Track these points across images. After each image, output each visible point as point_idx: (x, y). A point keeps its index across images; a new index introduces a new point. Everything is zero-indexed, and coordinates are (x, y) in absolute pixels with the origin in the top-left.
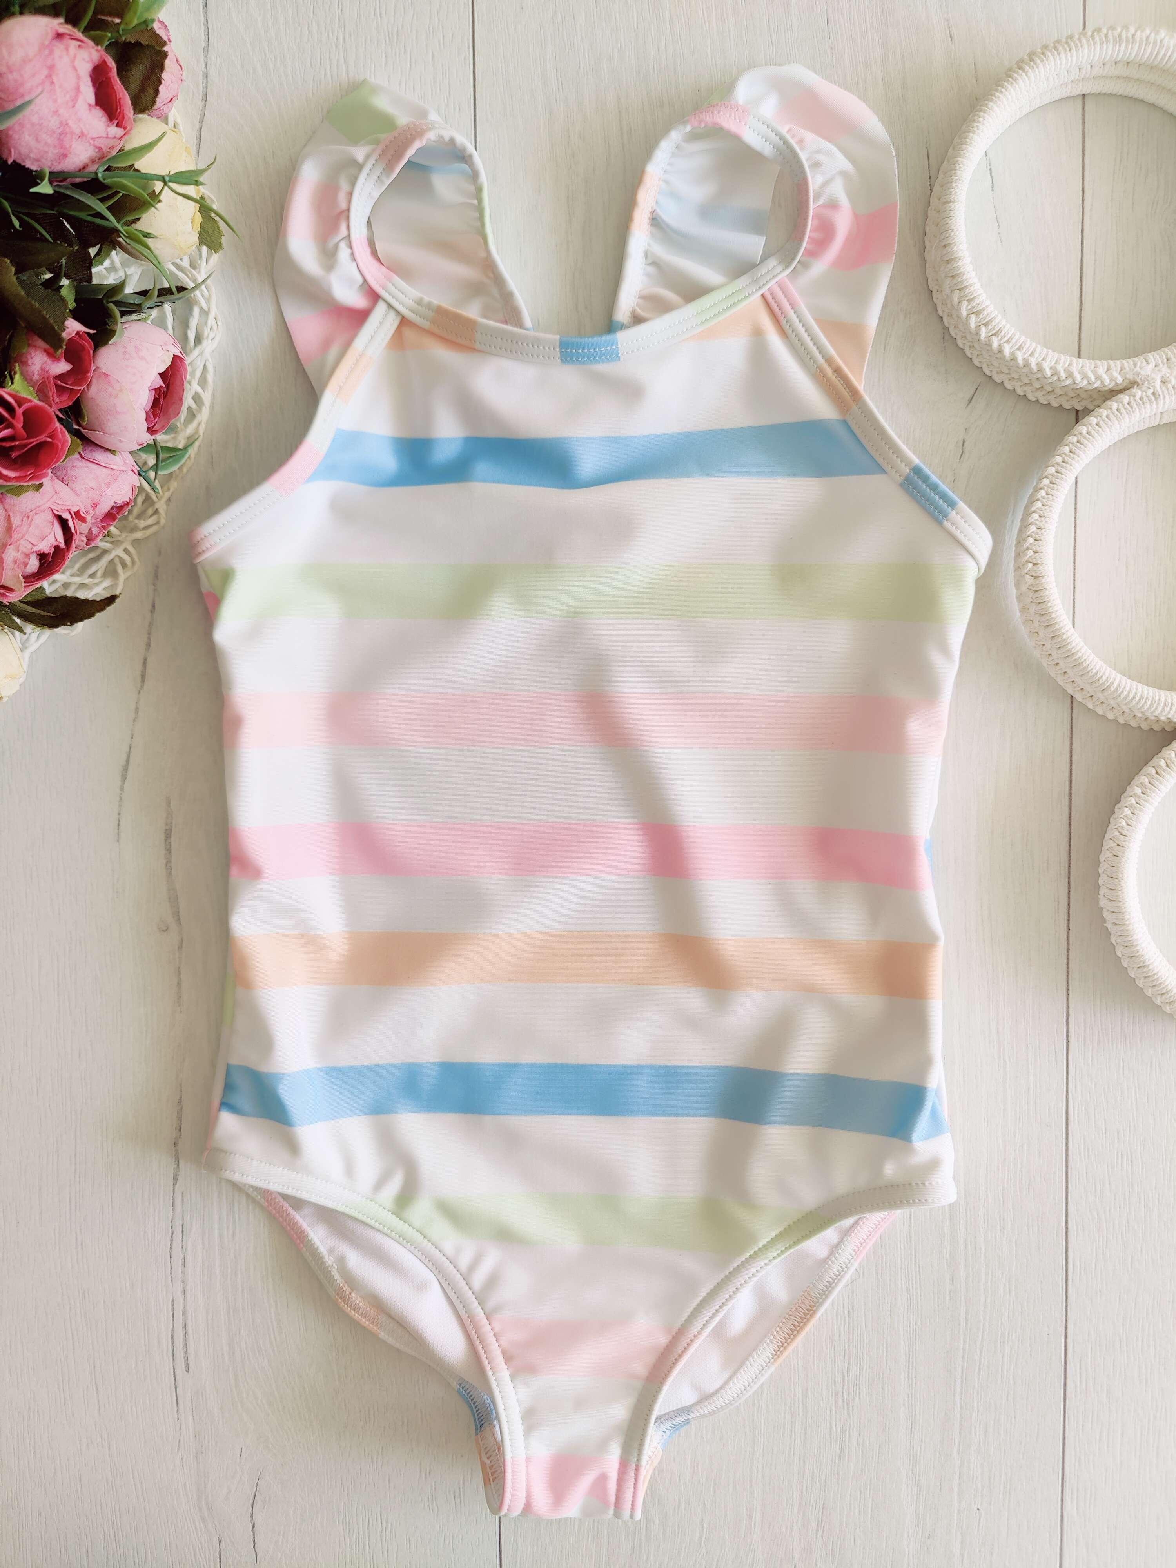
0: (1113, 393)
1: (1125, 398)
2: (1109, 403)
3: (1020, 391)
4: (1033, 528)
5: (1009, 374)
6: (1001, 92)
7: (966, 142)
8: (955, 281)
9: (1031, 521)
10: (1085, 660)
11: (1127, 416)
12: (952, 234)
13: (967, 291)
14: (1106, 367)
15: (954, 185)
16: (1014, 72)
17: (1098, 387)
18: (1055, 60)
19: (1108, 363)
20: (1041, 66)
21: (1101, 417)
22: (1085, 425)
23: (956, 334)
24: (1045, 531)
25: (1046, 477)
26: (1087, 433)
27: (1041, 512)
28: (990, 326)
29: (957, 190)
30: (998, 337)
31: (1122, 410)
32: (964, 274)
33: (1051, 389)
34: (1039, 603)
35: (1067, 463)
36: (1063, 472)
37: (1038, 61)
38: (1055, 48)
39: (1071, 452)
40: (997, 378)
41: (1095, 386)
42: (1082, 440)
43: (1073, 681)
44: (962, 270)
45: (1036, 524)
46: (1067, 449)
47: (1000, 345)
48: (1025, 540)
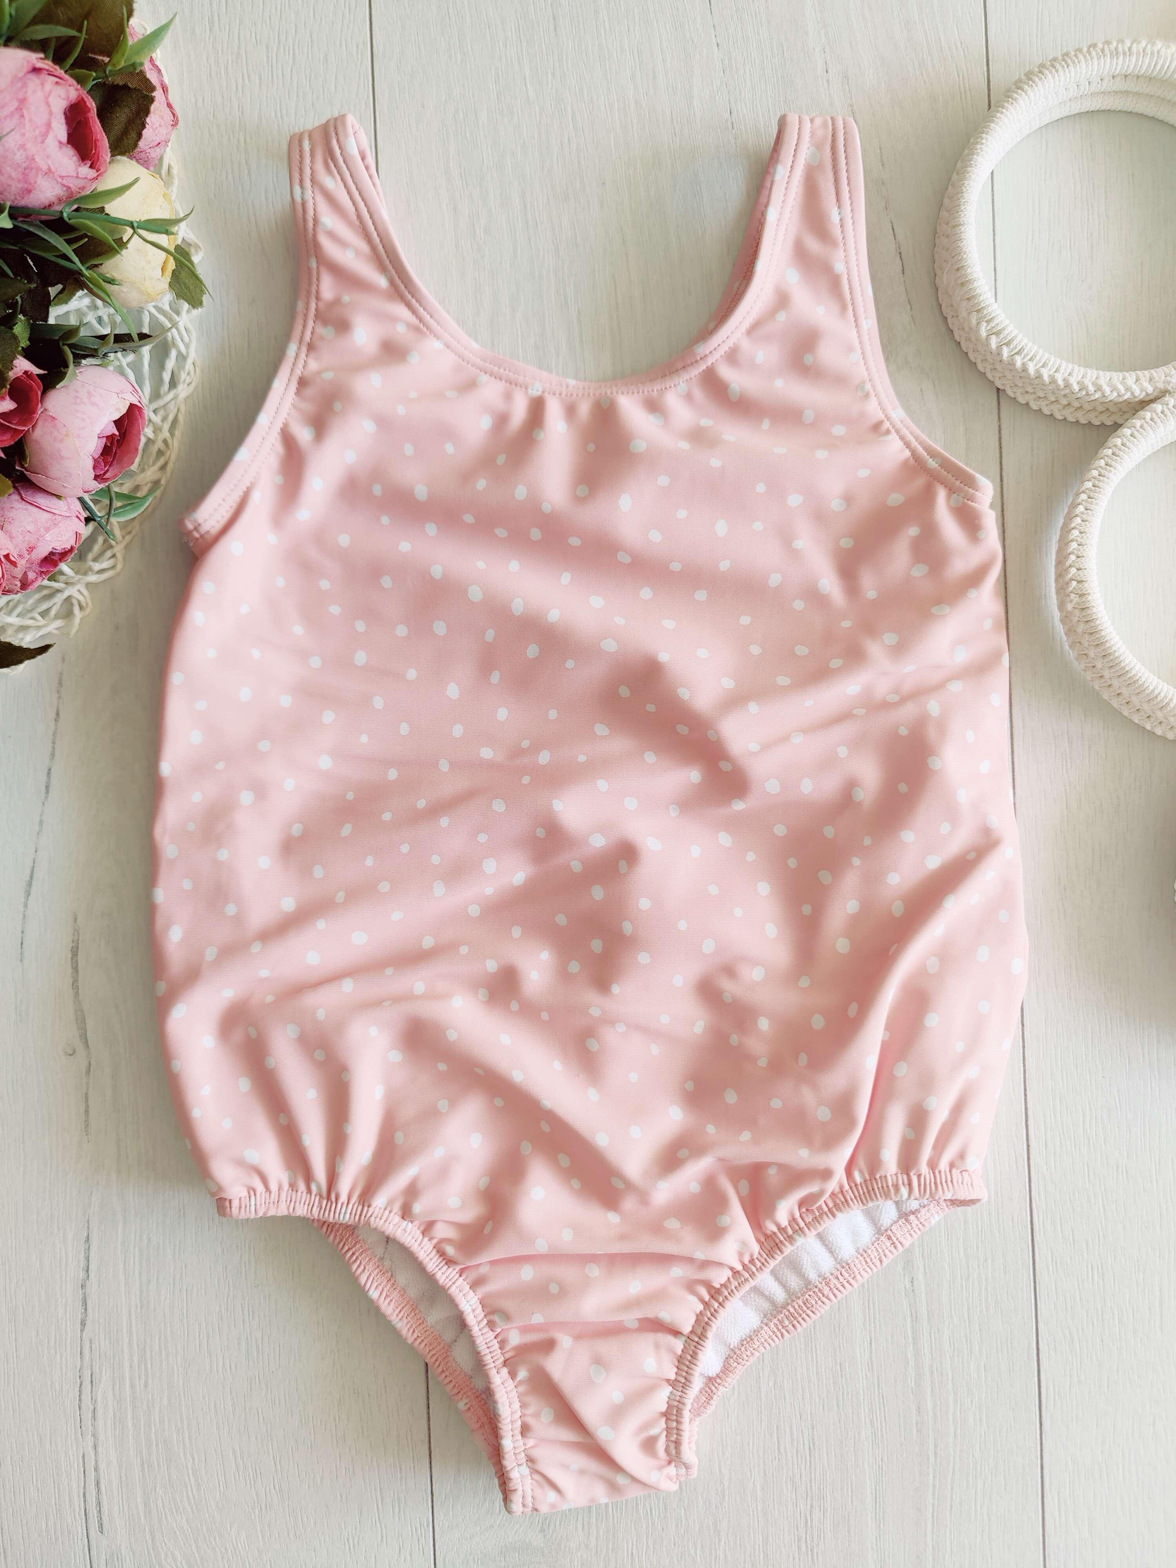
0: (1144, 403)
1: (1158, 407)
2: (1141, 413)
3: (1046, 411)
4: (1074, 545)
5: (1034, 393)
6: (1002, 113)
7: (971, 164)
8: (971, 303)
9: (1071, 537)
10: (1140, 677)
11: (1161, 424)
12: (965, 256)
13: (985, 312)
14: (1134, 378)
15: (962, 208)
16: (1014, 92)
17: (1128, 398)
18: (1054, 78)
19: (1137, 374)
20: (1040, 84)
21: (1135, 427)
22: (1119, 437)
23: (976, 358)
24: (1087, 547)
25: (1083, 492)
26: (1122, 445)
27: (1081, 528)
28: (1012, 345)
29: (966, 213)
30: (1021, 355)
31: (1156, 419)
32: (980, 295)
33: (1079, 405)
34: (1087, 622)
35: (1104, 476)
36: (1101, 486)
37: (1037, 80)
38: (1053, 66)
39: (1106, 465)
40: (1022, 400)
41: (1126, 397)
42: (1117, 452)
43: (1127, 703)
44: (978, 291)
45: (1077, 541)
46: (1102, 463)
47: (1023, 364)
48: (1066, 557)
